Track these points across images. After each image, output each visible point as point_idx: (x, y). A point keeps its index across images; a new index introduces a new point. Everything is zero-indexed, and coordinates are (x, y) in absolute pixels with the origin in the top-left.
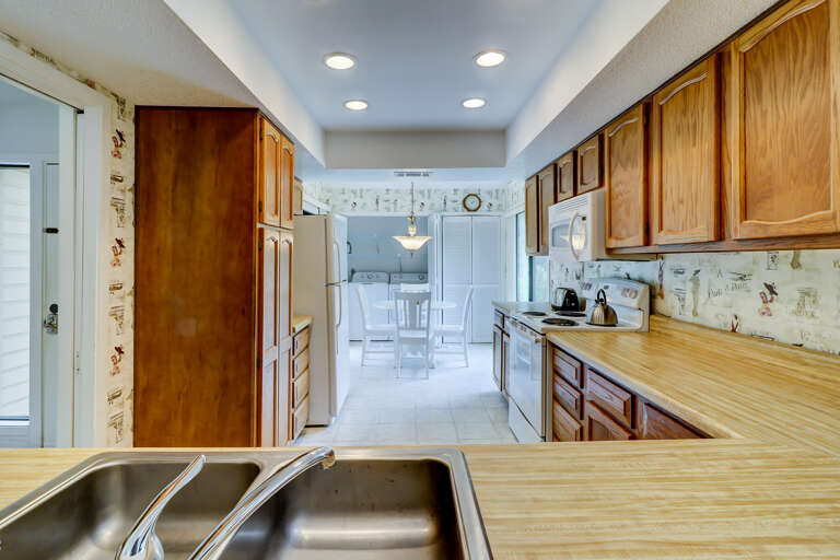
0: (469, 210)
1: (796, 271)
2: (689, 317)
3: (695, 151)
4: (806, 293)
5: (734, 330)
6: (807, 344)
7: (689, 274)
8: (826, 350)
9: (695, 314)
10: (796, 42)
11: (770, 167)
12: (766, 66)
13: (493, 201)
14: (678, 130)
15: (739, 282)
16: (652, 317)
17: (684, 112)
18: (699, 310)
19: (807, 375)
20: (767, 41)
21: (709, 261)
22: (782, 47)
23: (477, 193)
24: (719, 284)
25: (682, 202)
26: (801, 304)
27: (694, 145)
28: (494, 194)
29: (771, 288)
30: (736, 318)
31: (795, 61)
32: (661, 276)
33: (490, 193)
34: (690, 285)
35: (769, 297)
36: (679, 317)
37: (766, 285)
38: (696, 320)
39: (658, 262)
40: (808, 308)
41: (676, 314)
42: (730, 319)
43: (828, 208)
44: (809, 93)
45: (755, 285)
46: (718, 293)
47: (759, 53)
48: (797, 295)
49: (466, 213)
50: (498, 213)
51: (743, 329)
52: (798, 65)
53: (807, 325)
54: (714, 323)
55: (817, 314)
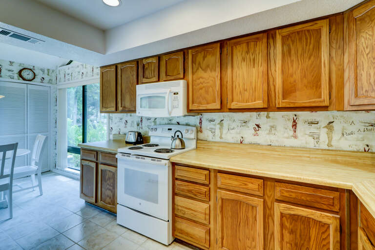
0: (24, 79)
1: (268, 119)
2: (217, 139)
3: (254, 70)
4: (272, 127)
5: (241, 143)
6: (272, 144)
7: (218, 121)
8: (279, 145)
9: (221, 138)
10: (307, 39)
11: (295, 81)
12: (293, 44)
13: (45, 76)
14: (244, 59)
15: (244, 124)
16: (198, 141)
17: (248, 52)
18: (223, 136)
19: (277, 155)
20: (294, 35)
21: (228, 116)
22: (300, 39)
23: (32, 68)
24: (234, 125)
25: (246, 90)
26: (270, 131)
27: (254, 67)
28: (46, 72)
29: (258, 126)
30: (242, 138)
31: (306, 45)
32: (201, 123)
33: (43, 70)
34: (218, 126)
35: (257, 129)
36: (212, 140)
37: (256, 125)
38: (221, 140)
39: (199, 117)
40: (273, 132)
41: (210, 139)
42: (239, 139)
43: (321, 98)
44: (312, 58)
45: (252, 125)
46: (233, 129)
47: (290, 39)
48: (269, 128)
49: (21, 81)
50: (49, 85)
51: (246, 141)
52: (308, 47)
53: (272, 137)
54: (231, 141)
55: (276, 133)
